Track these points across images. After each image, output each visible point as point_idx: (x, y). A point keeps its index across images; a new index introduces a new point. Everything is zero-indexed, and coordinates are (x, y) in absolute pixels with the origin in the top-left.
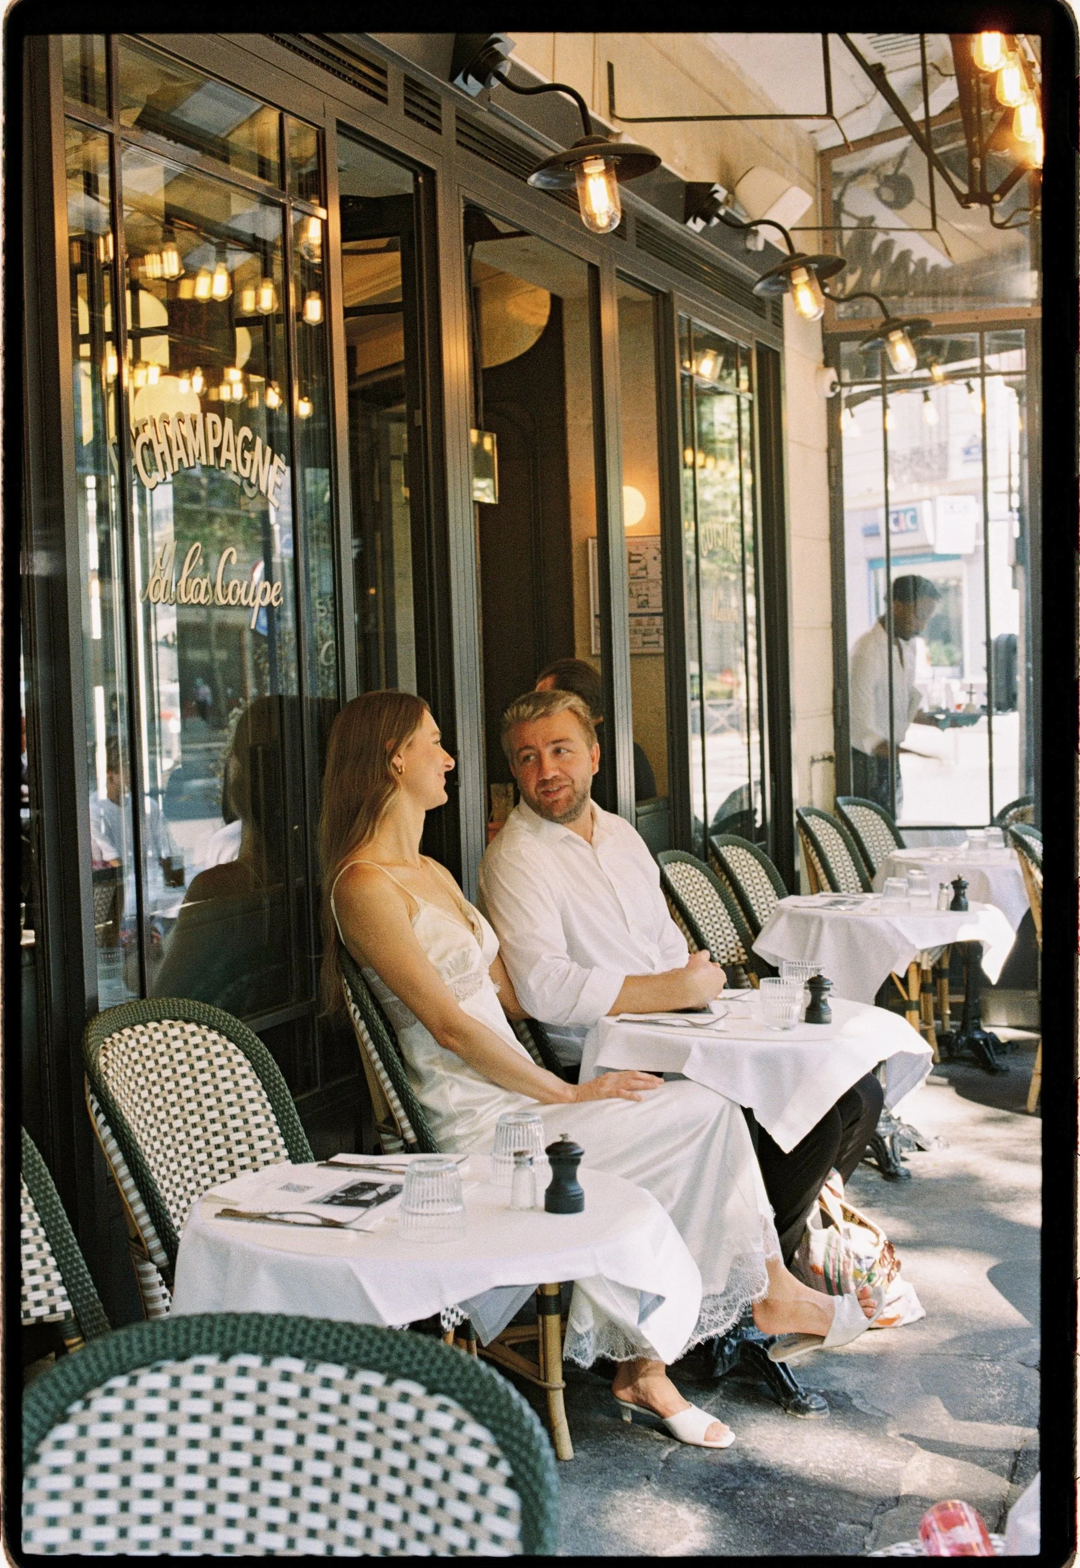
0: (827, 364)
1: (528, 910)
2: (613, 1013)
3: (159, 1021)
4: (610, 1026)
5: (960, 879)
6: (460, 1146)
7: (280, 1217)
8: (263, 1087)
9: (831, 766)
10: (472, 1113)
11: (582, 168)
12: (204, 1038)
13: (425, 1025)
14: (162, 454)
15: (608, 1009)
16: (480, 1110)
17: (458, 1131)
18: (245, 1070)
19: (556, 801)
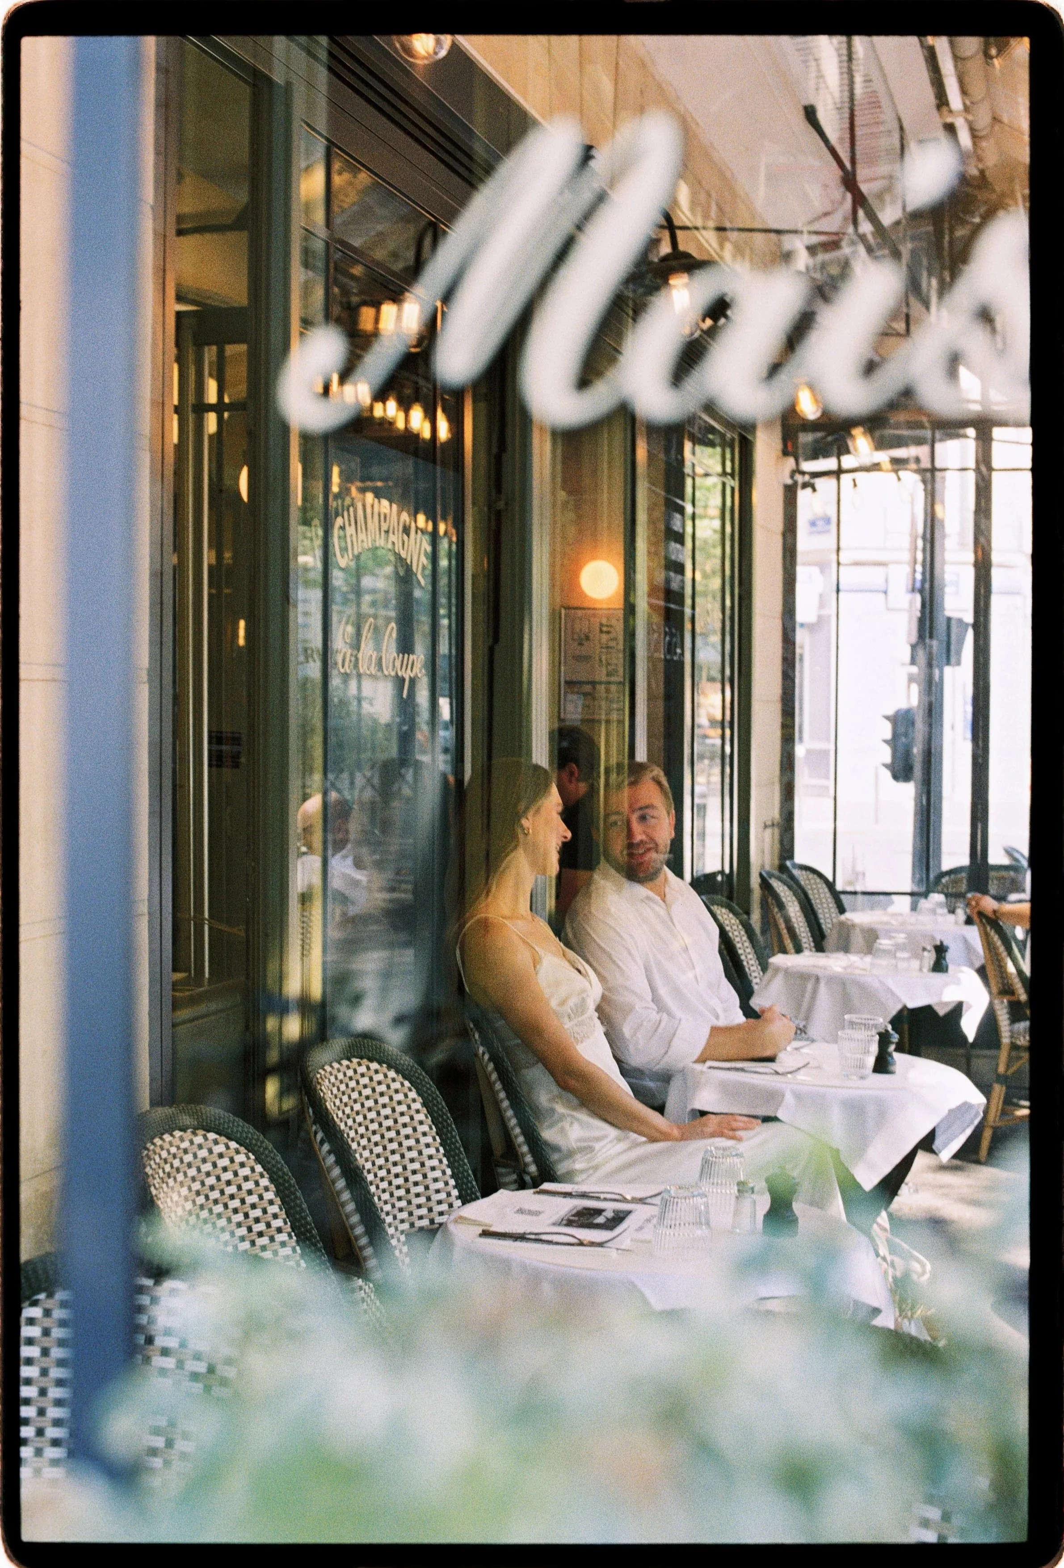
0: (785, 453)
1: (620, 964)
2: (702, 1060)
3: (349, 1060)
4: (702, 1072)
5: (941, 942)
6: (578, 1179)
7: (537, 1237)
8: (432, 1121)
9: (777, 831)
10: (591, 1149)
11: (668, 280)
12: (386, 1076)
13: (546, 1066)
14: (352, 535)
15: (695, 1057)
16: (597, 1146)
17: (578, 1166)
18: (417, 1105)
19: (642, 863)
